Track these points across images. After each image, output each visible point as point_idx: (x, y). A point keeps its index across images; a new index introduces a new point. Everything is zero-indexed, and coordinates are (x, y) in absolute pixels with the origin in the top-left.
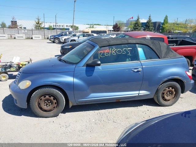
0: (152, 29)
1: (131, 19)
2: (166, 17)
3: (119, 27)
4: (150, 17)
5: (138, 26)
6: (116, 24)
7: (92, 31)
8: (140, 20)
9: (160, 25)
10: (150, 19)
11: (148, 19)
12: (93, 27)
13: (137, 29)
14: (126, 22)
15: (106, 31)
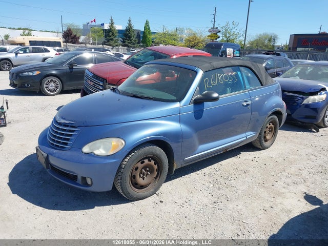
0: (135, 41)
1: (94, 23)
2: (147, 23)
3: (75, 36)
4: (130, 21)
5: (113, 35)
6: (69, 31)
7: (30, 41)
8: (115, 25)
9: (140, 36)
10: (130, 25)
11: (128, 25)
12: (29, 34)
13: (112, 40)
14: (82, 28)
15: (60, 42)
